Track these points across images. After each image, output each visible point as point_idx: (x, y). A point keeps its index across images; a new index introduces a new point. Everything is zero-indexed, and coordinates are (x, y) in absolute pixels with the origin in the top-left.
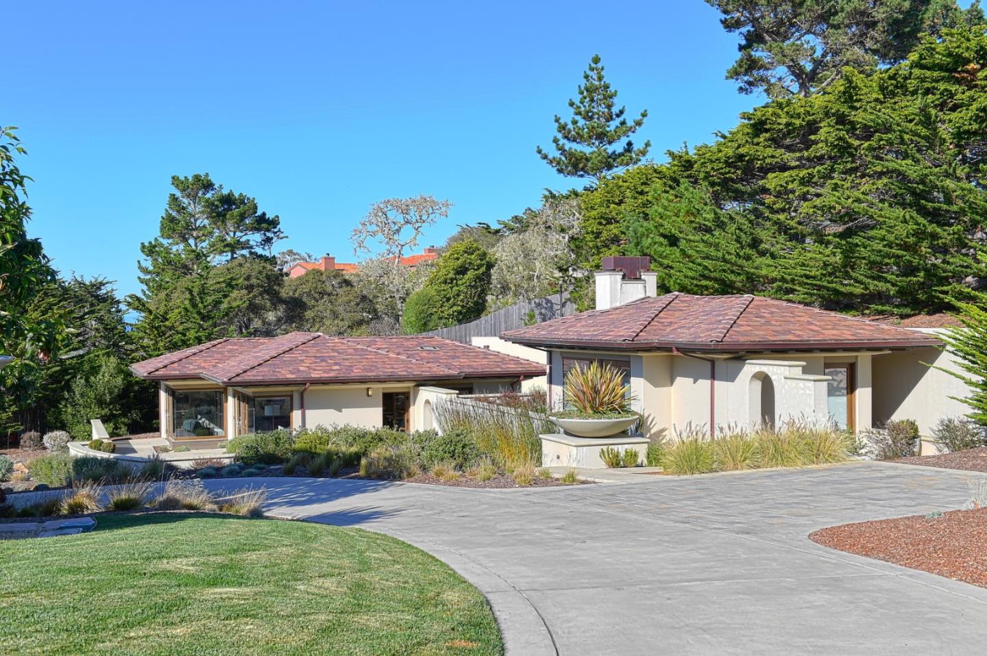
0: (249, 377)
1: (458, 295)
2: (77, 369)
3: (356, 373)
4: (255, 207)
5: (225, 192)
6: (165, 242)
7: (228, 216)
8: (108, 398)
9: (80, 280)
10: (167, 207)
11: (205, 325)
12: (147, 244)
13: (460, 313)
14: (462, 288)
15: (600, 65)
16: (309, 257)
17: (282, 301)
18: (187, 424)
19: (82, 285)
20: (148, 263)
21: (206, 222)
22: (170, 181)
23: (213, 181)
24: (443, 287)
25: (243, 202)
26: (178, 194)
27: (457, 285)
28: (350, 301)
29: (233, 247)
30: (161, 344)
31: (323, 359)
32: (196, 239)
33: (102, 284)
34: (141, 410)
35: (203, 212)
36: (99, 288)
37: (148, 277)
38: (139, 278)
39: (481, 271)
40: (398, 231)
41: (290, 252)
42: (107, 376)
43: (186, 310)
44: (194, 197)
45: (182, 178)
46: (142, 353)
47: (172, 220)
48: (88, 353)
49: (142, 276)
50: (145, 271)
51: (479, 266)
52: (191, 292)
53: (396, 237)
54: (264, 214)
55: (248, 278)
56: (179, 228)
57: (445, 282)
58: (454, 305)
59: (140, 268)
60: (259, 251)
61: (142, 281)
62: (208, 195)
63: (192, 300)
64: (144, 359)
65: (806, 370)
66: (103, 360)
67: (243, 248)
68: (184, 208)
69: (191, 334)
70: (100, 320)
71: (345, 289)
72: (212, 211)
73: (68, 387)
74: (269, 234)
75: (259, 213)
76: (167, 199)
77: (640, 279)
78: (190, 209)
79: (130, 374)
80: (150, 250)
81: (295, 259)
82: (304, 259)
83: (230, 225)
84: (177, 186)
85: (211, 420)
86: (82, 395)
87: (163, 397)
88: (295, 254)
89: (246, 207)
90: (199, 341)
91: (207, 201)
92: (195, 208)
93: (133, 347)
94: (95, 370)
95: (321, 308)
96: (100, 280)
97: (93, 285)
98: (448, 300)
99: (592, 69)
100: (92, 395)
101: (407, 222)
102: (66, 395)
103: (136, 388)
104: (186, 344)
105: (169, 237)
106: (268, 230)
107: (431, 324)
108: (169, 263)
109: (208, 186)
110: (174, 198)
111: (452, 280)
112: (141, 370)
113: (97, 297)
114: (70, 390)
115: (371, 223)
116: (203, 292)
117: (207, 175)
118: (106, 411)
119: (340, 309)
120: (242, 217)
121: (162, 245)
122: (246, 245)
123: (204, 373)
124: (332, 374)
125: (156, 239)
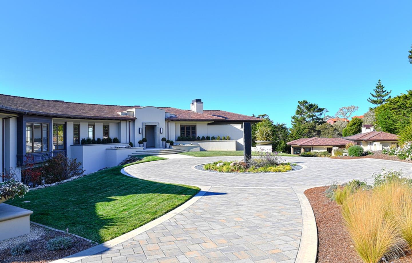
0: (304, 145)
1: (353, 129)
2: (278, 143)
3: (322, 144)
4: (318, 107)
5: (310, 103)
6: (297, 116)
7: (311, 109)
8: (283, 148)
9: (279, 124)
10: (297, 108)
11: (300, 136)
12: (293, 117)
13: (354, 133)
14: (355, 127)
15: (380, 82)
16: (333, 117)
17: (316, 131)
18: (295, 153)
19: (279, 125)
20: (293, 120)
21: (306, 111)
22: (298, 102)
23: (308, 101)
24: (350, 127)
25: (315, 106)
26: (300, 105)
27: (353, 127)
28: (332, 130)
29: (312, 116)
30: (292, 139)
31: (316, 142)
32: (304, 115)
33: (284, 125)
34: (288, 151)
35: (305, 109)
36: (283, 126)
37: (293, 123)
38: (291, 124)
39: (359, 124)
40: (347, 113)
41: (328, 116)
42: (283, 145)
43: (296, 133)
44: (303, 105)
45: (300, 101)
46: (289, 141)
47: (298, 111)
48: (280, 141)
49: (292, 123)
50: (293, 122)
51: (358, 123)
52: (297, 130)
53: (346, 115)
54: (320, 108)
55: (309, 127)
56: (300, 113)
57: (350, 126)
58: (353, 131)
59: (292, 121)
60: (319, 117)
61: (292, 124)
62: (307, 105)
63: (297, 131)
64: (289, 142)
65: (380, 144)
66: (282, 142)
67: (314, 116)
68: (301, 108)
69: (297, 138)
70: (282, 135)
71: (331, 128)
72: (307, 108)
73: (277, 146)
74: (321, 113)
75: (319, 108)
76: (297, 107)
77: (370, 128)
78: (302, 108)
79: (286, 144)
80: (293, 118)
81: (329, 118)
82: (331, 118)
83: (312, 111)
84: (299, 103)
85: (299, 152)
86: (279, 148)
87: (292, 148)
88: (329, 116)
89: (315, 107)
90: (298, 139)
91: (306, 106)
92: (303, 108)
93: (287, 140)
94: (281, 144)
95: (326, 132)
96: (283, 124)
97: (282, 125)
98: (351, 130)
99: (379, 82)
100: (280, 148)
101: (349, 112)
102: (276, 148)
103: (288, 147)
104: (296, 139)
105: (298, 115)
106: (321, 112)
107: (347, 135)
108: (298, 121)
109: (306, 103)
110: (299, 106)
111: (352, 126)
112: (288, 143)
113: (282, 128)
114: (277, 147)
115: (339, 112)
116: (299, 130)
117: (306, 100)
118: (283, 151)
119: (330, 132)
120: (314, 109)
121: (296, 117)
122: (315, 116)
123: (298, 144)
124: (317, 144)
125: (295, 115)
